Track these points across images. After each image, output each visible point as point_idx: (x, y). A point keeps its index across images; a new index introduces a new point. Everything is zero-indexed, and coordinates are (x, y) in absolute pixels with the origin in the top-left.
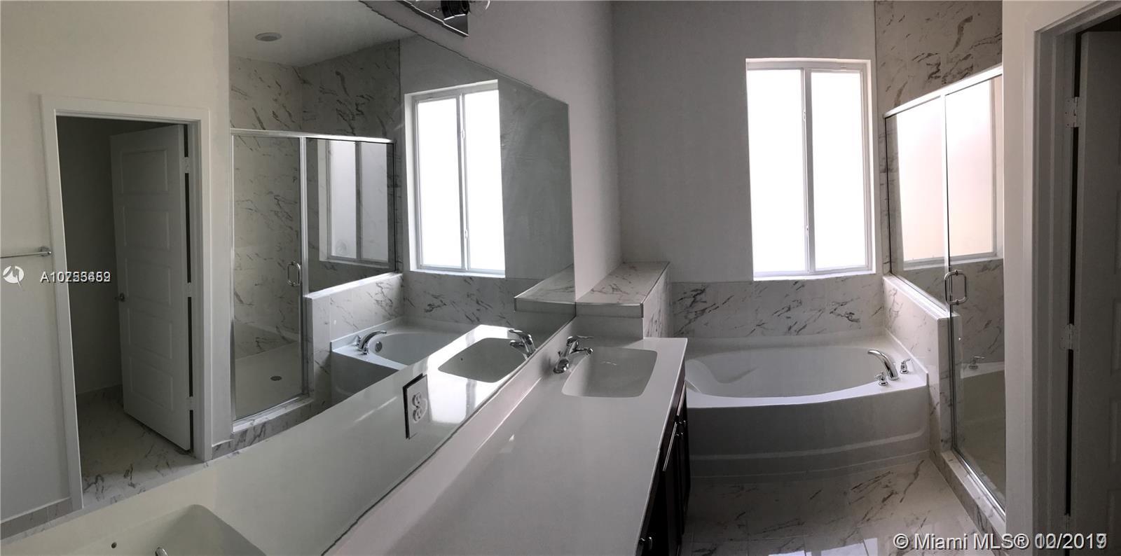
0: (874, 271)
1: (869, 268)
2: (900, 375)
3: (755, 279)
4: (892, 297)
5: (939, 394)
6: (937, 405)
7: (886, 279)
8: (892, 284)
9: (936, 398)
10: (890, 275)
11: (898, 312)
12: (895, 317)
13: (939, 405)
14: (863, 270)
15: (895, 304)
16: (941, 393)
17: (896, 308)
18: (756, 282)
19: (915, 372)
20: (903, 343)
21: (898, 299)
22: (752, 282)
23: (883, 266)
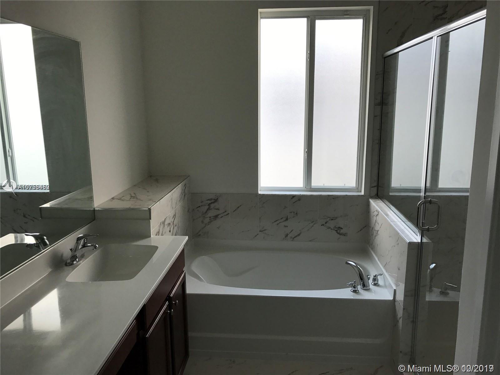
0: (363, 193)
1: (359, 190)
2: (371, 287)
3: (260, 192)
4: (375, 217)
5: (402, 309)
6: (400, 318)
7: (371, 201)
8: (375, 206)
9: (400, 312)
10: (376, 198)
11: (378, 231)
12: (376, 236)
13: (402, 319)
14: (353, 192)
15: (377, 224)
16: (404, 309)
17: (377, 228)
18: (260, 195)
19: (385, 286)
20: (378, 259)
21: (379, 219)
22: (257, 195)
23: (370, 189)
